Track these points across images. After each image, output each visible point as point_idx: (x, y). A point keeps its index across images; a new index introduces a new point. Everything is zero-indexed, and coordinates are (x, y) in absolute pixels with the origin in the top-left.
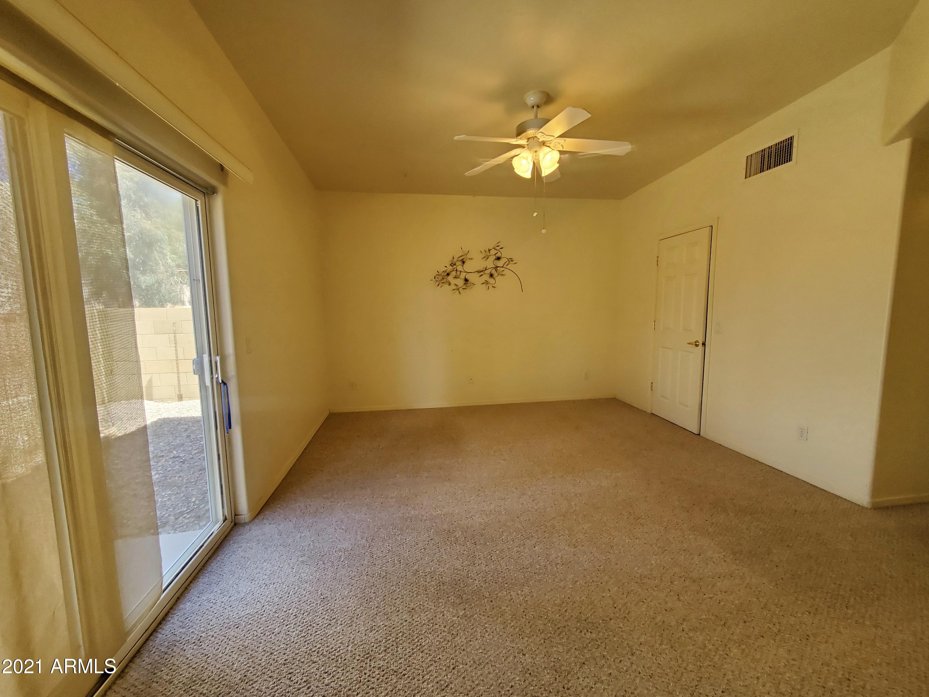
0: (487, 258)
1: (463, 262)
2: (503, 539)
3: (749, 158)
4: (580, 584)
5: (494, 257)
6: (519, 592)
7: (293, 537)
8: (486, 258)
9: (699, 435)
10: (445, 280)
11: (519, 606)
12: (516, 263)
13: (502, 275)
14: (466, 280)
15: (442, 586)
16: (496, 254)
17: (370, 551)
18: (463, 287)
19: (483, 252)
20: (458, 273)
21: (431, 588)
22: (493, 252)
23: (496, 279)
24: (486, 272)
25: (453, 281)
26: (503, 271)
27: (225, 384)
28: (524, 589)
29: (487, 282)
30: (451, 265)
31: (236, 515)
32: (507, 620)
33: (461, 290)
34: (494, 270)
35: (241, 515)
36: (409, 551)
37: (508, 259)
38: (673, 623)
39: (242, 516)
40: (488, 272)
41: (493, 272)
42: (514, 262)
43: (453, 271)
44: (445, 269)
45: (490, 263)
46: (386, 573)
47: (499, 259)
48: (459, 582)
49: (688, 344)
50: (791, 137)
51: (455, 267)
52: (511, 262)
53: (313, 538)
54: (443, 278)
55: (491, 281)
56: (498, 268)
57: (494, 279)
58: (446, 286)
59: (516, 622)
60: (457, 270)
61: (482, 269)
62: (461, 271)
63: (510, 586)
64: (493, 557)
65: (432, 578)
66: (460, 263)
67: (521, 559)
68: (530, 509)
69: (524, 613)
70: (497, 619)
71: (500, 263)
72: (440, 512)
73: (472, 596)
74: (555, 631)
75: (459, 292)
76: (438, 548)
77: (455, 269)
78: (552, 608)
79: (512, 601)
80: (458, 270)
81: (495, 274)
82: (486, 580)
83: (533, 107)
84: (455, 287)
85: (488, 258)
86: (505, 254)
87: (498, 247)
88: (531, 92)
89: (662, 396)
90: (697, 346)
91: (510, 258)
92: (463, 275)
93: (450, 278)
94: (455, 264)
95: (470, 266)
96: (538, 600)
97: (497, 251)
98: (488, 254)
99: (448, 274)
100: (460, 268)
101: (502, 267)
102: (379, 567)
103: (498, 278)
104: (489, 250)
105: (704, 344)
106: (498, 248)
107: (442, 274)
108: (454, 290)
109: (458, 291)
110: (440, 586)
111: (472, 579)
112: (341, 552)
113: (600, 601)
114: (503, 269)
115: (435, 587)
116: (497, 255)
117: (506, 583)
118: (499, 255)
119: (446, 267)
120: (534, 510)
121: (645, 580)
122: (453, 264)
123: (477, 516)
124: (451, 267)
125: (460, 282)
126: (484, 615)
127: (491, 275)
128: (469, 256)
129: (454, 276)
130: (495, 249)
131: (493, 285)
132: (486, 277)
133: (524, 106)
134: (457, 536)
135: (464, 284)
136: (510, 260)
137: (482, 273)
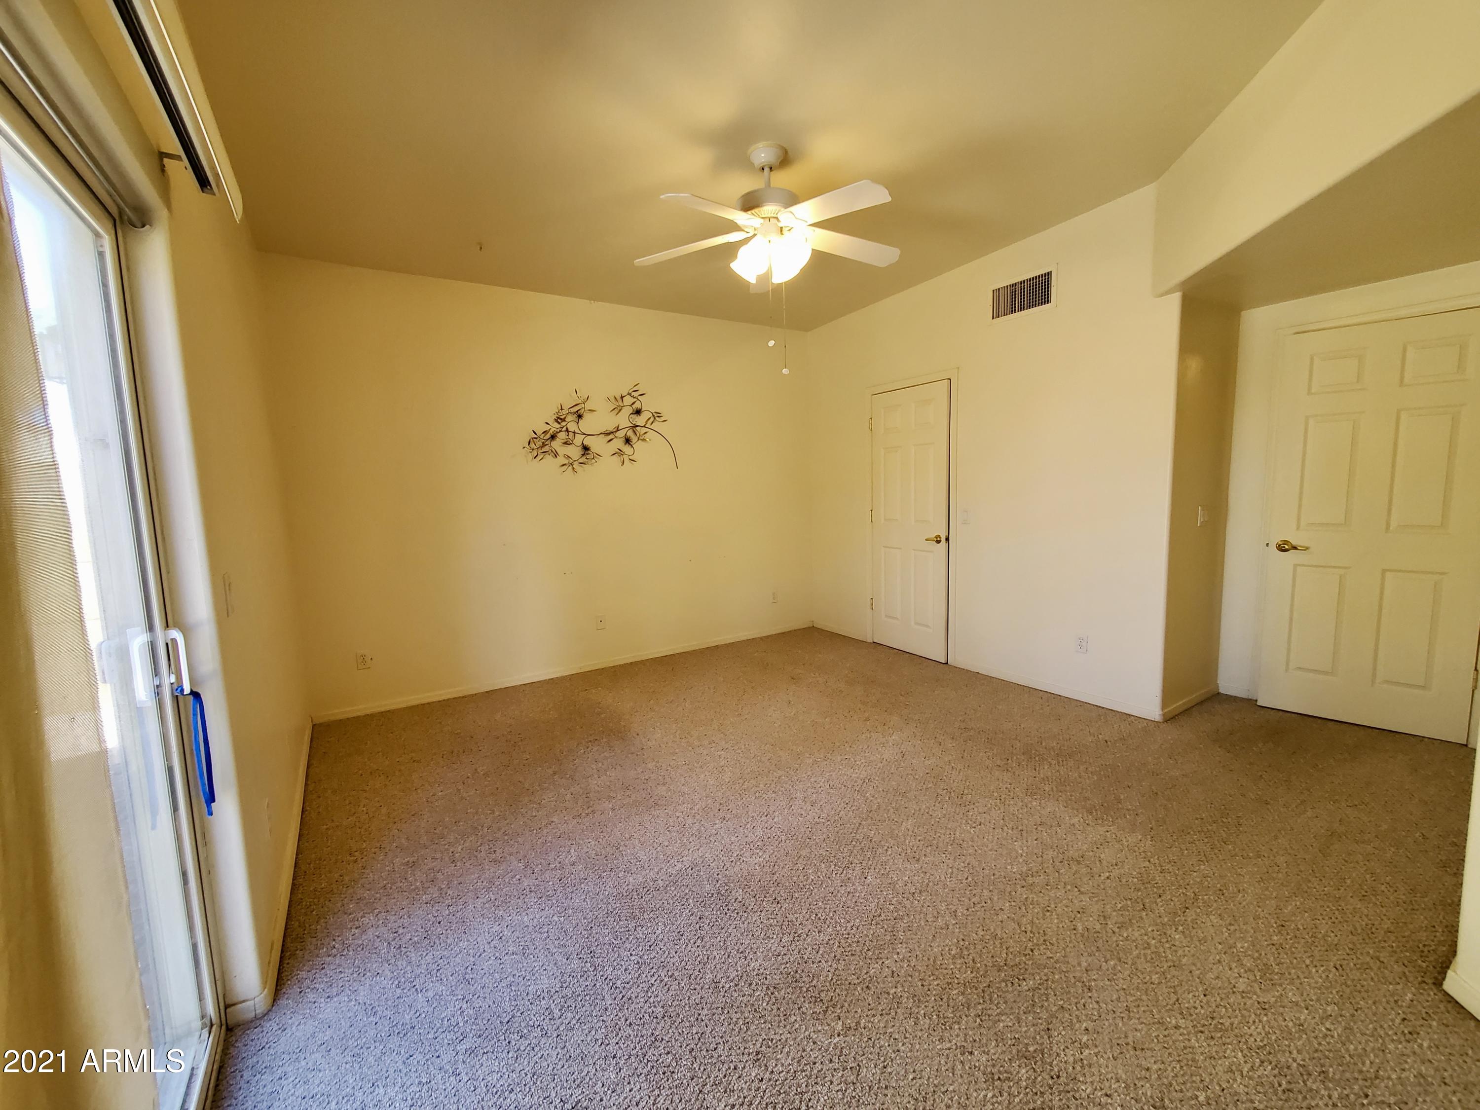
0: (618, 410)
1: (580, 417)
2: (813, 880)
3: (997, 292)
4: (963, 914)
5: (630, 410)
6: (895, 957)
7: (410, 1006)
8: (616, 411)
9: (947, 663)
10: (546, 448)
11: (910, 979)
12: (665, 421)
13: (644, 440)
14: (586, 449)
15: (776, 993)
16: (633, 404)
17: (602, 976)
18: (580, 461)
19: (613, 400)
20: (571, 434)
21: (760, 1003)
22: (628, 400)
23: (636, 446)
24: (618, 434)
25: (562, 450)
26: (646, 433)
27: (196, 695)
28: (898, 950)
29: (620, 453)
30: (556, 421)
31: (227, 1007)
32: (911, 1008)
33: (576, 465)
34: (631, 430)
35: (244, 1001)
36: (676, 952)
37: (652, 413)
38: (1098, 927)
39: (248, 1003)
40: (621, 434)
41: (630, 434)
42: (662, 419)
43: (561, 431)
44: (547, 428)
45: (624, 420)
46: (663, 1007)
47: (638, 412)
48: (798, 976)
49: (926, 540)
50: (1048, 273)
51: (564, 424)
52: (657, 418)
53: (460, 993)
54: (544, 445)
55: (627, 449)
56: (638, 428)
57: (632, 446)
58: (549, 458)
59: (926, 1006)
60: (567, 430)
61: (611, 430)
62: (574, 433)
63: (877, 952)
64: (820, 915)
65: (750, 984)
66: (574, 417)
67: (861, 903)
68: (816, 819)
69: (926, 988)
70: (896, 1013)
71: (640, 420)
72: (679, 866)
73: (835, 991)
74: (983, 997)
75: (573, 468)
76: (722, 929)
77: (564, 429)
78: (954, 963)
79: (895, 974)
80: (570, 430)
81: (634, 439)
82: (835, 956)
83: (763, 169)
84: (565, 461)
85: (620, 410)
86: (648, 405)
87: (635, 393)
88: (760, 145)
89: (887, 616)
90: (938, 542)
91: (656, 413)
92: (579, 440)
93: (556, 444)
94: (564, 420)
95: (589, 424)
96: (929, 959)
97: (635, 400)
98: (621, 404)
99: (553, 437)
100: (572, 427)
101: (644, 427)
102: (642, 1000)
103: (638, 445)
104: (622, 397)
105: (947, 539)
107: (542, 437)
108: (563, 465)
109: (571, 467)
110: (772, 994)
111: (813, 963)
112: (544, 998)
113: (1002, 928)
114: (645, 430)
115: (767, 999)
116: (634, 406)
117: (869, 950)
118: (637, 405)
119: (547, 423)
120: (823, 820)
121: (1030, 880)
122: (559, 420)
123: (748, 854)
124: (557, 425)
125: (574, 452)
126: (874, 1016)
127: (628, 441)
128: (589, 405)
129: (563, 441)
130: (629, 394)
131: (631, 457)
132: (618, 443)
133: (745, 164)
134: (740, 899)
135: (583, 455)
136: (657, 415)
137: (611, 436)
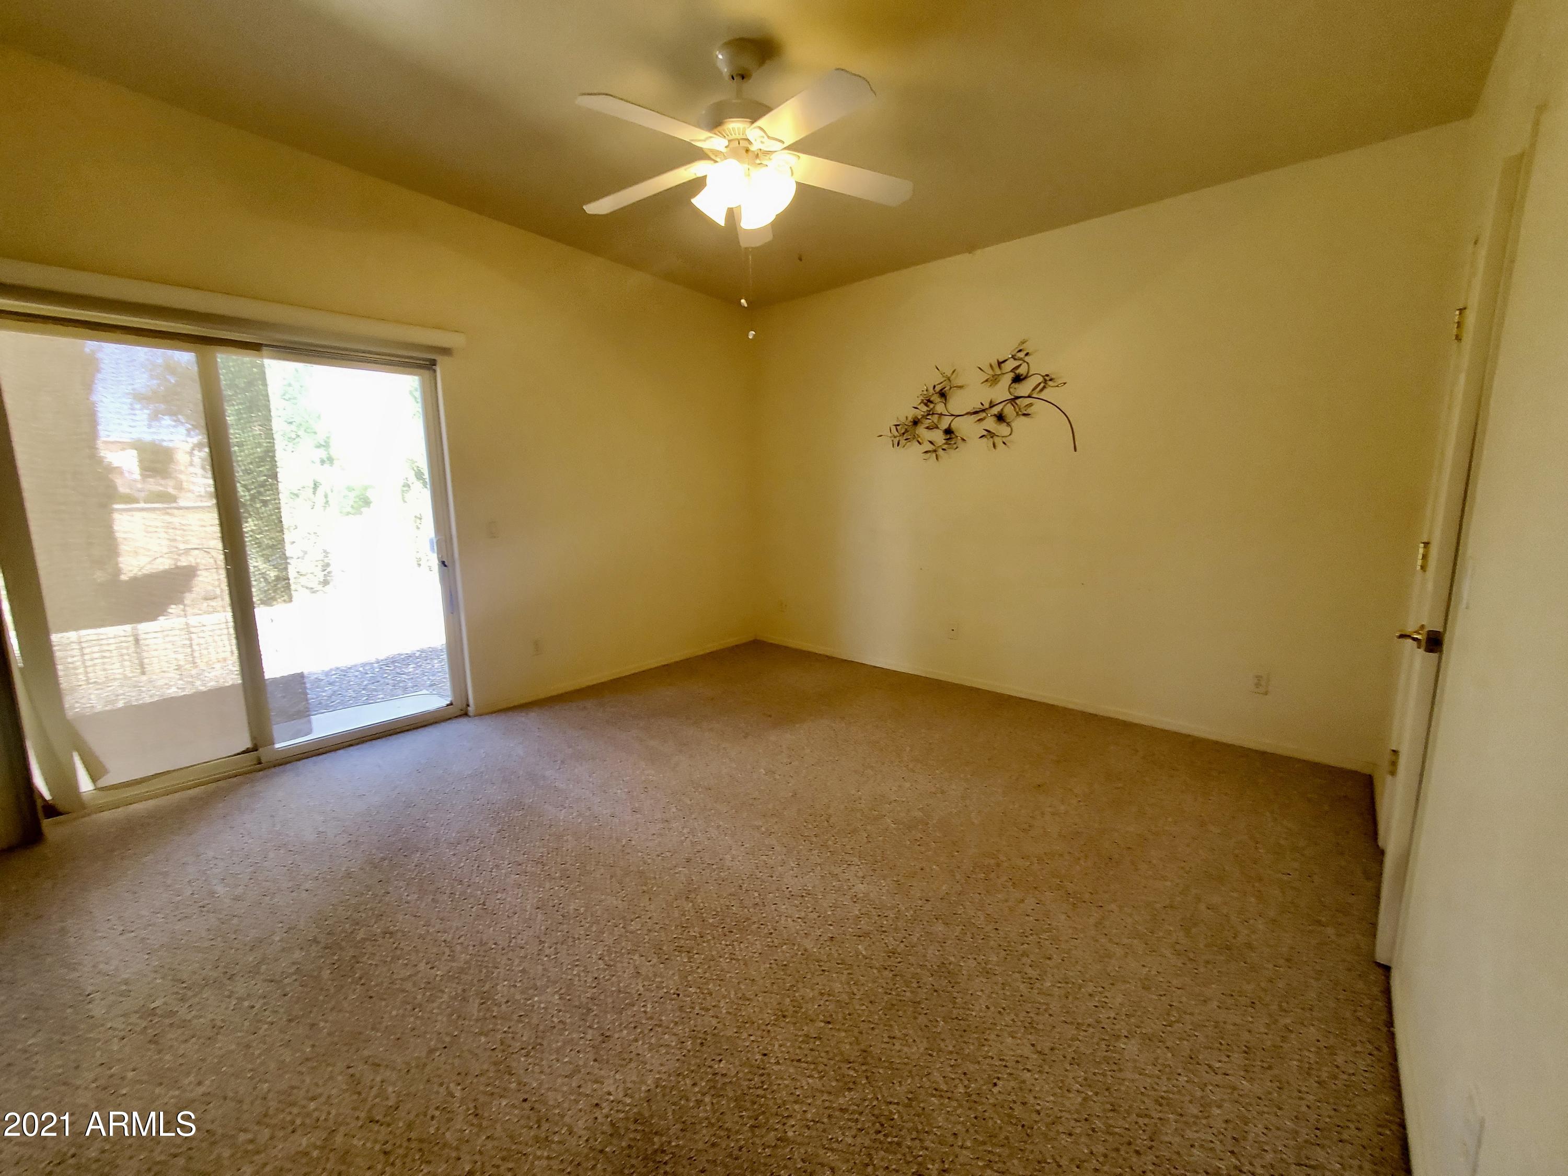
0: (993, 380)
1: (944, 396)
5: (1012, 375)
8: (991, 382)
10: (910, 435)
12: (1060, 385)
13: (1024, 415)
14: (950, 432)
16: (1016, 368)
18: (944, 447)
19: (987, 369)
20: (936, 418)
22: (1011, 364)
23: (1013, 424)
24: (990, 411)
25: (926, 436)
26: (1031, 404)
29: (990, 434)
30: (923, 404)
33: (940, 452)
34: (1009, 405)
37: (1043, 376)
40: (995, 410)
41: (1007, 409)
42: (1055, 383)
43: (926, 415)
44: (912, 413)
45: (1001, 392)
47: (1018, 379)
51: (930, 406)
52: (1049, 383)
54: (907, 432)
55: (1003, 429)
56: (1018, 401)
57: (1008, 425)
58: (911, 445)
60: (933, 413)
61: (983, 407)
62: (941, 415)
66: (939, 397)
71: (1024, 389)
75: (937, 455)
77: (930, 412)
80: (935, 412)
81: (1011, 415)
84: (931, 447)
85: (996, 381)
86: (1038, 366)
87: (1021, 353)
91: (1048, 375)
92: (945, 422)
93: (921, 430)
94: (932, 402)
95: (960, 402)
97: (1021, 362)
98: (999, 372)
99: (917, 423)
100: (940, 408)
101: (1029, 397)
103: (1018, 423)
104: (1001, 364)
106: (1021, 355)
107: (906, 424)
108: (926, 452)
109: (934, 455)
114: (1029, 401)
116: (1017, 371)
118: (1022, 370)
119: (913, 408)
122: (928, 402)
124: (925, 409)
125: (938, 437)
127: (1002, 418)
128: (954, 382)
129: (928, 426)
130: (1013, 357)
131: (1005, 440)
132: (989, 423)
135: (946, 440)
136: (1047, 379)
137: (983, 415)
